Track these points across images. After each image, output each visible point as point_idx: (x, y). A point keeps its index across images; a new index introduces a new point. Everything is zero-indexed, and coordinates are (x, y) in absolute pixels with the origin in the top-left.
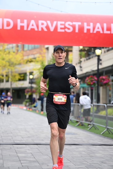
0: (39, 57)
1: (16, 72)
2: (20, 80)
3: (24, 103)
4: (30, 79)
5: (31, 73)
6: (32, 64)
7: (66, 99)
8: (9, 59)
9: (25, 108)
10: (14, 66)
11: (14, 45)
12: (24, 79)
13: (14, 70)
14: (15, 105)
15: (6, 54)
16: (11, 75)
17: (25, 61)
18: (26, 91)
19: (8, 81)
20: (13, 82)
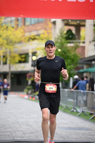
0: (44, 34)
1: (15, 52)
2: (20, 62)
3: (26, 90)
4: (33, 61)
5: (34, 54)
6: (36, 42)
7: (56, 88)
8: (7, 36)
9: (26, 97)
10: (13, 45)
11: (13, 18)
12: (26, 61)
13: (13, 50)
14: (14, 93)
15: (3, 30)
16: (10, 55)
17: (27, 39)
18: (28, 75)
19: (5, 63)
20: (11, 65)
